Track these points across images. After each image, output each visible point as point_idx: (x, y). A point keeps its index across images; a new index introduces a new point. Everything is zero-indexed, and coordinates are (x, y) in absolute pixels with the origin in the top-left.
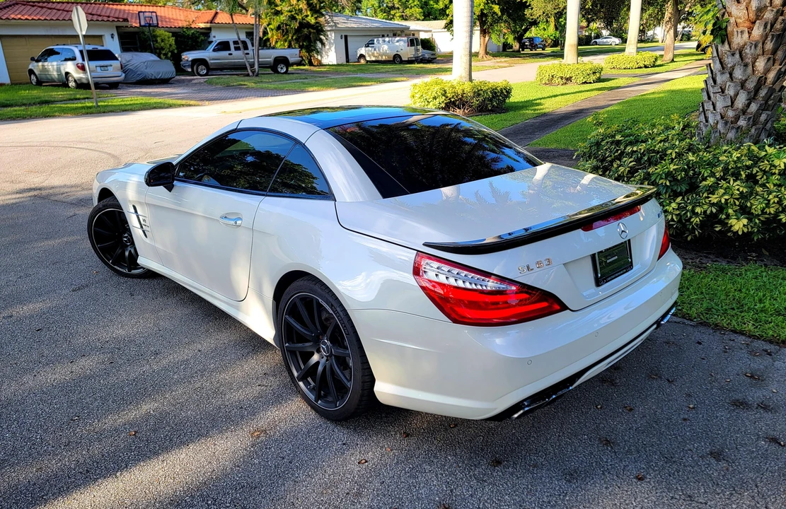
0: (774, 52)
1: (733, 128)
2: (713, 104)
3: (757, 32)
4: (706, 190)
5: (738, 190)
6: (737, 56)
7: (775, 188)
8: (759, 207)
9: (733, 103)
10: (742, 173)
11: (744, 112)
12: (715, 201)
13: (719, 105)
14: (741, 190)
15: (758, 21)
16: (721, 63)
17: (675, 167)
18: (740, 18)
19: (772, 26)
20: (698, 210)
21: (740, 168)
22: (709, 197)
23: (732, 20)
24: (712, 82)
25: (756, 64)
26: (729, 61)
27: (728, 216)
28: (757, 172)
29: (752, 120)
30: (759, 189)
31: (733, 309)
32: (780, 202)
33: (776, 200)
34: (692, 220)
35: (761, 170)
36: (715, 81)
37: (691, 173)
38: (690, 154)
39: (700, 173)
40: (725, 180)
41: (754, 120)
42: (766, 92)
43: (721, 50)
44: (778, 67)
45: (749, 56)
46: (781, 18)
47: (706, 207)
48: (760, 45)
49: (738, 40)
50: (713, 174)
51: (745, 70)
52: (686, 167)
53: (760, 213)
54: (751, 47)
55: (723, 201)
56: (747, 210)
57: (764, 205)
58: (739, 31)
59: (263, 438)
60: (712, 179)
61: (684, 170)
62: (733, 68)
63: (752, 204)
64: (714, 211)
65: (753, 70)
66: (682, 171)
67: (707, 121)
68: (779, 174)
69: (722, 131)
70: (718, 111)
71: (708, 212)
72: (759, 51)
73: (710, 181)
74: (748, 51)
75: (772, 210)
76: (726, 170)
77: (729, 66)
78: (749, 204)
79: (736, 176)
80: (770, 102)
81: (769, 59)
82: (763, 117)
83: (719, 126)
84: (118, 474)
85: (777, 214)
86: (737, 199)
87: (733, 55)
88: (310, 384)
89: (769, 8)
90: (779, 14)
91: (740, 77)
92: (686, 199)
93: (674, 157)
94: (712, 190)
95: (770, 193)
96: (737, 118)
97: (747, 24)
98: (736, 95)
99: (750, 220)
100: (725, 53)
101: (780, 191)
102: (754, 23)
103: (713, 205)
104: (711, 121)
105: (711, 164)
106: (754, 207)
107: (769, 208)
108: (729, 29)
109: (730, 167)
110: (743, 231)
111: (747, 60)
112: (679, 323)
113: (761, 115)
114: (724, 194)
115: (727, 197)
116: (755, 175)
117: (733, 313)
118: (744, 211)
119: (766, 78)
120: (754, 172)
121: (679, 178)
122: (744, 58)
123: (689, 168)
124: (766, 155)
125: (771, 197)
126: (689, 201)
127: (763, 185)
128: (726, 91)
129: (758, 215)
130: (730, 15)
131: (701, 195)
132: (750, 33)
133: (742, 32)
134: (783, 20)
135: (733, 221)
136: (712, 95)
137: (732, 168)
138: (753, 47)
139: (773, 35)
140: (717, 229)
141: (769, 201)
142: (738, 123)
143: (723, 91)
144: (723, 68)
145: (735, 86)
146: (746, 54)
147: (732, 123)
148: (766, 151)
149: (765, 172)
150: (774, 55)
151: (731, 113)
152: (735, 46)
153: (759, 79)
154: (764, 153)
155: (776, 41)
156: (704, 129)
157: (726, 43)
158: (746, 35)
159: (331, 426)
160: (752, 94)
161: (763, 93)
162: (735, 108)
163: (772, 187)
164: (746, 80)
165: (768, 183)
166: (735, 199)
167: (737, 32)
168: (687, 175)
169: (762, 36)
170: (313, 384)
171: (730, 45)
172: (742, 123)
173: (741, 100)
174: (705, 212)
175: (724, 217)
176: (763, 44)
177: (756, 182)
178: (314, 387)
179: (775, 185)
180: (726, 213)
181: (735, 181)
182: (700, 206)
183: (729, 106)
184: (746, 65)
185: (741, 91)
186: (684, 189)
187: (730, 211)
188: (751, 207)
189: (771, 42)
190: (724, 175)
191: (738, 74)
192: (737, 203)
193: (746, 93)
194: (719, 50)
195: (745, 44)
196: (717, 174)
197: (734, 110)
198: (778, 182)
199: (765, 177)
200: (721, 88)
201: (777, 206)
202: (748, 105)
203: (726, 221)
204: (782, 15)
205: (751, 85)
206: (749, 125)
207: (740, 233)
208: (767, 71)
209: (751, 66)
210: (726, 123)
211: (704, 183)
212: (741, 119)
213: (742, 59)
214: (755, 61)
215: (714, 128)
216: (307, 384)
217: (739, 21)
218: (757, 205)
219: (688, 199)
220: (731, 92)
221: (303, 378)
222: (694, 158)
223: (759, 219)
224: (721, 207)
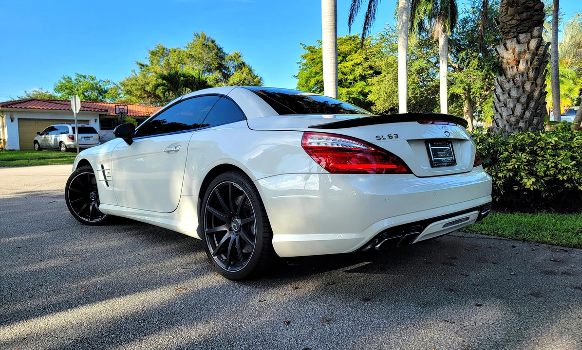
0: (536, 79)
1: (516, 128)
2: (500, 114)
3: (522, 66)
4: (503, 161)
5: (525, 158)
6: (511, 82)
7: (551, 157)
8: (542, 170)
9: (513, 112)
10: (527, 148)
11: (522, 117)
12: (511, 167)
13: (505, 114)
14: (527, 158)
15: (521, 60)
16: (502, 88)
17: (480, 147)
18: (510, 59)
19: (531, 63)
20: (500, 175)
21: (524, 144)
22: (506, 166)
23: (505, 61)
24: (497, 101)
25: (525, 86)
26: (507, 86)
27: (522, 178)
28: (537, 149)
29: (528, 123)
30: (540, 159)
31: (534, 230)
32: (556, 167)
33: (553, 165)
34: (497, 182)
35: (539, 147)
36: (499, 100)
37: (492, 151)
38: (489, 139)
39: (498, 150)
40: (516, 153)
41: (529, 123)
42: (534, 104)
43: (501, 80)
44: (540, 88)
45: (519, 82)
46: (536, 57)
47: (505, 172)
48: (525, 74)
49: (510, 73)
50: (506, 150)
51: (518, 91)
52: (487, 147)
53: (543, 175)
54: (519, 76)
55: (516, 166)
56: (534, 173)
57: (545, 169)
58: (510, 67)
59: (185, 291)
60: (507, 153)
61: (486, 149)
62: (510, 90)
63: (537, 169)
64: (511, 175)
65: (523, 90)
66: (485, 150)
67: (498, 126)
68: (552, 149)
69: (509, 131)
70: (505, 118)
71: (507, 176)
72: (525, 78)
73: (506, 154)
74: (518, 79)
75: (552, 172)
76: (515, 147)
77: (507, 89)
78: (535, 169)
79: (523, 150)
80: (538, 111)
81: (533, 83)
82: (535, 121)
83: (507, 128)
84: (69, 310)
85: (555, 175)
86: (527, 166)
87: (509, 82)
88: (222, 257)
89: (527, 52)
90: (534, 55)
91: (515, 95)
92: (491, 169)
93: (478, 141)
94: (507, 160)
95: (548, 161)
96: (518, 122)
97: (515, 63)
98: (515, 107)
99: (537, 180)
100: (503, 82)
101: (554, 159)
102: (519, 62)
103: (509, 170)
104: (501, 125)
105: (505, 144)
106: (538, 170)
107: (549, 171)
108: (504, 66)
109: (517, 145)
110: (534, 188)
111: (518, 85)
112: (496, 239)
113: (533, 119)
114: (516, 162)
115: (518, 163)
116: (536, 151)
117: (535, 232)
118: (531, 173)
119: (533, 96)
120: (535, 148)
121: (484, 154)
122: (516, 83)
123: (490, 147)
124: (541, 138)
125: (549, 163)
126: (493, 170)
127: (543, 156)
128: (508, 105)
129: (542, 177)
130: (503, 58)
131: (501, 164)
132: (517, 68)
133: (512, 67)
134: (538, 59)
135: (525, 180)
136: (499, 109)
137: (519, 145)
138: (521, 76)
139: (533, 68)
140: (516, 189)
141: (548, 165)
142: (519, 125)
143: (506, 105)
144: (503, 91)
145: (513, 101)
146: (517, 81)
147: (515, 125)
148: (541, 136)
149: (542, 148)
150: (535, 80)
151: (513, 119)
152: (509, 76)
153: (528, 96)
154: (539, 137)
155: (535, 72)
156: (497, 131)
157: (503, 75)
158: (515, 69)
159: (237, 285)
160: (525, 105)
161: (532, 105)
162: (515, 115)
163: (549, 157)
164: (520, 97)
165: (546, 154)
166: (525, 165)
167: (509, 67)
168: (489, 152)
169: (525, 69)
170: (225, 258)
171: (505, 76)
172: (521, 124)
173: (519, 110)
174: (505, 176)
175: (519, 178)
176: (527, 74)
177: (538, 155)
178: (226, 260)
179: (550, 155)
180: (520, 175)
181: (522, 154)
182: (501, 172)
183: (511, 115)
184: (518, 87)
185: (518, 104)
186: (489, 162)
187: (522, 174)
188: (536, 172)
189: (532, 72)
190: (515, 150)
191: (514, 93)
192: (527, 168)
193: (521, 105)
194: (499, 80)
195: (516, 74)
196: (509, 150)
197: (515, 117)
198: (553, 154)
199: (543, 152)
200: (504, 103)
201: (555, 170)
202: (524, 113)
203: (521, 182)
204: (537, 55)
205: (523, 100)
206: (526, 126)
207: (532, 189)
208: (533, 91)
209: (521, 88)
210: (511, 125)
211: (502, 156)
212: (521, 122)
213: (515, 84)
214: (524, 85)
215: (504, 130)
216: (220, 258)
217: (509, 61)
218: (540, 169)
219: (492, 169)
220: (511, 105)
221: (218, 254)
222: (492, 141)
223: (544, 180)
224: (516, 171)
